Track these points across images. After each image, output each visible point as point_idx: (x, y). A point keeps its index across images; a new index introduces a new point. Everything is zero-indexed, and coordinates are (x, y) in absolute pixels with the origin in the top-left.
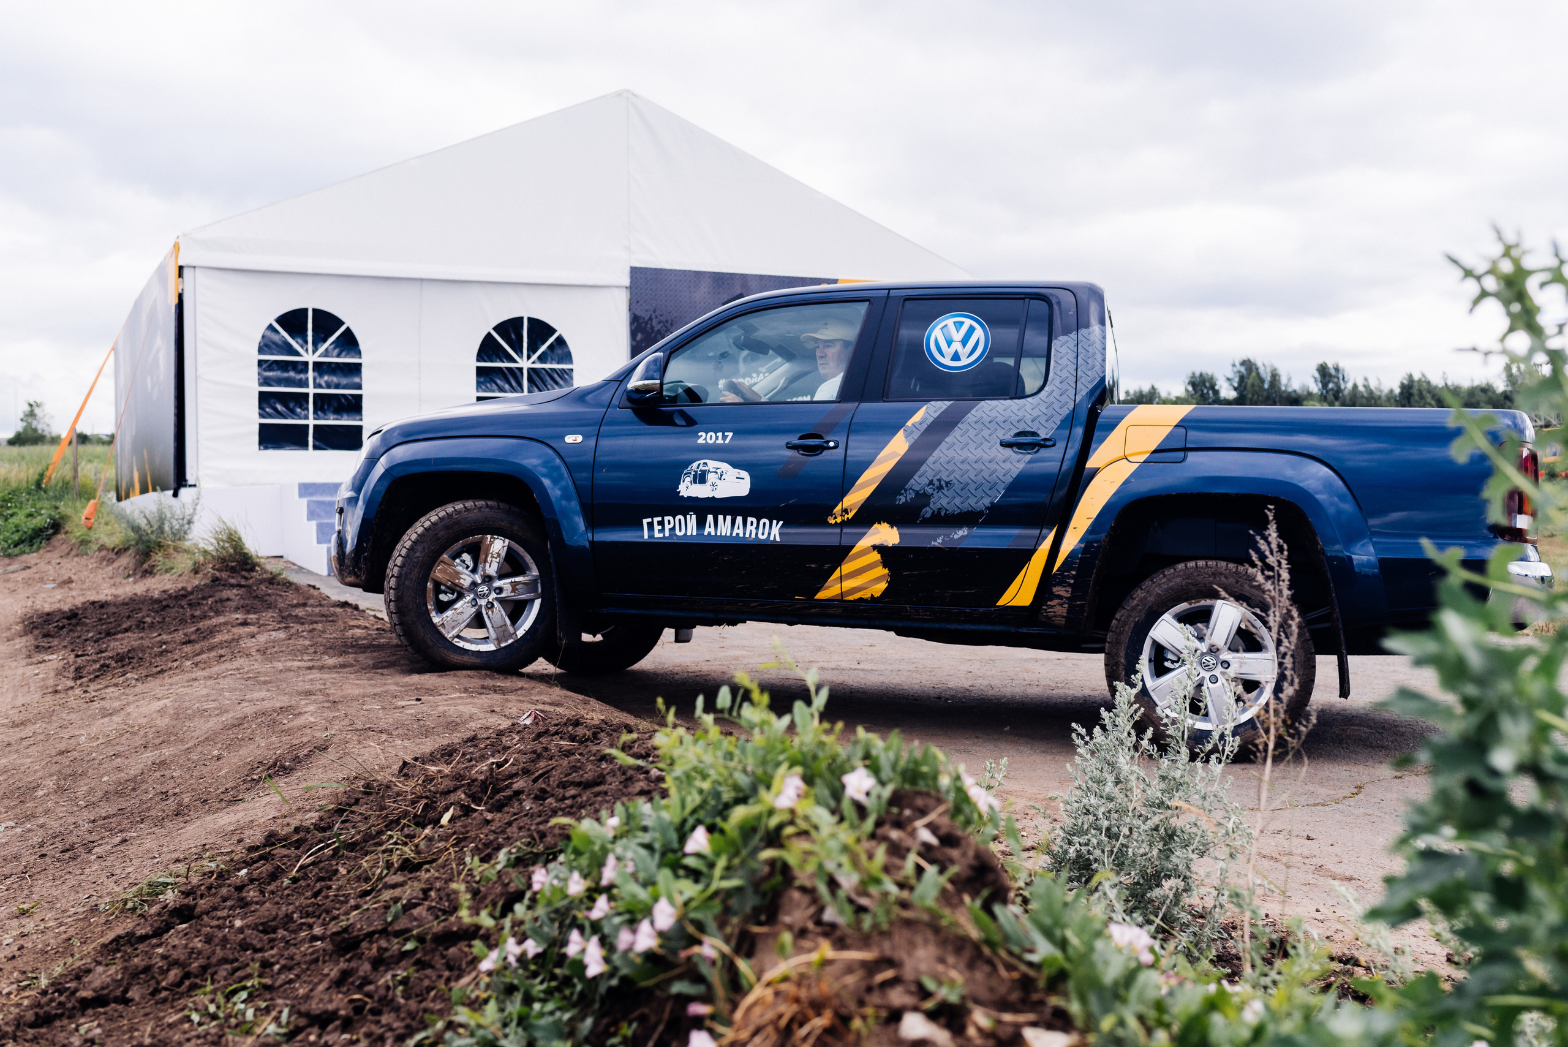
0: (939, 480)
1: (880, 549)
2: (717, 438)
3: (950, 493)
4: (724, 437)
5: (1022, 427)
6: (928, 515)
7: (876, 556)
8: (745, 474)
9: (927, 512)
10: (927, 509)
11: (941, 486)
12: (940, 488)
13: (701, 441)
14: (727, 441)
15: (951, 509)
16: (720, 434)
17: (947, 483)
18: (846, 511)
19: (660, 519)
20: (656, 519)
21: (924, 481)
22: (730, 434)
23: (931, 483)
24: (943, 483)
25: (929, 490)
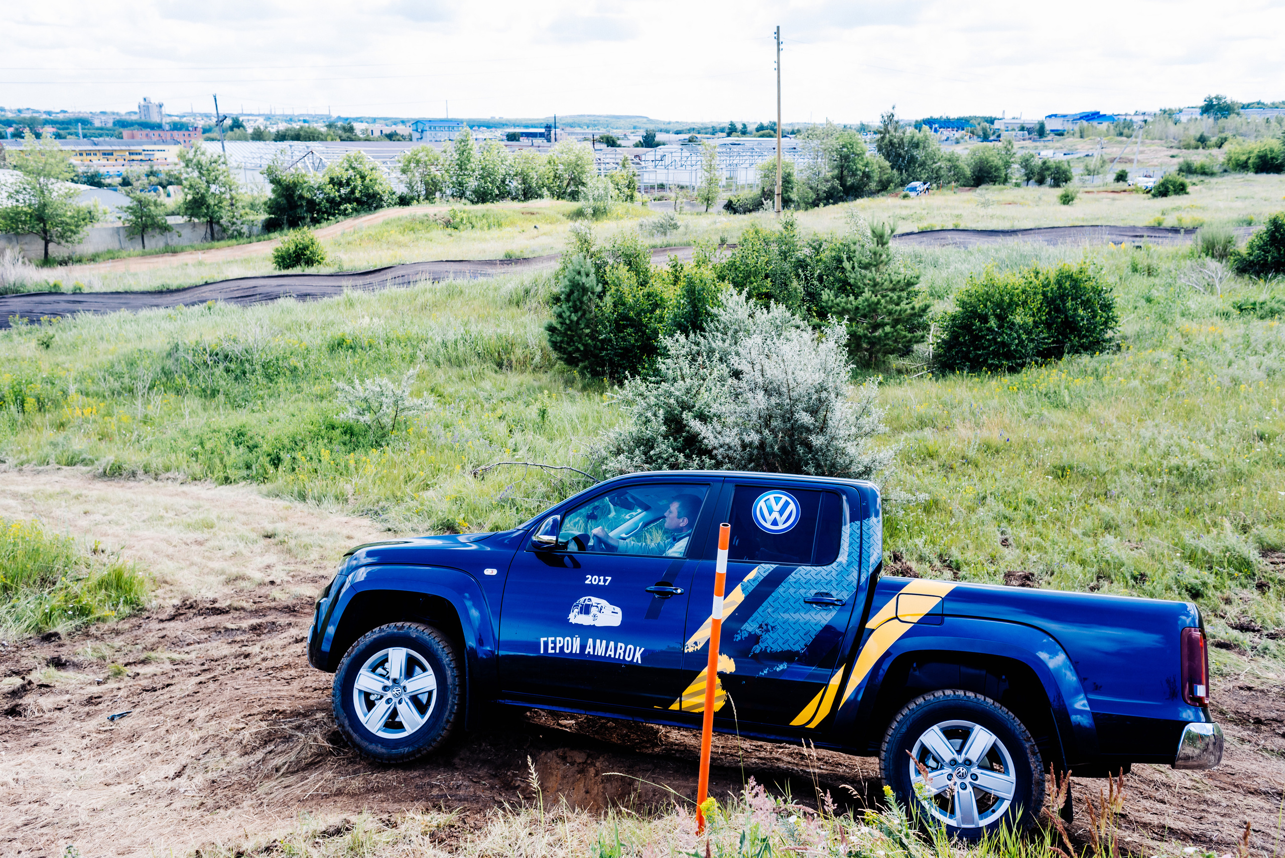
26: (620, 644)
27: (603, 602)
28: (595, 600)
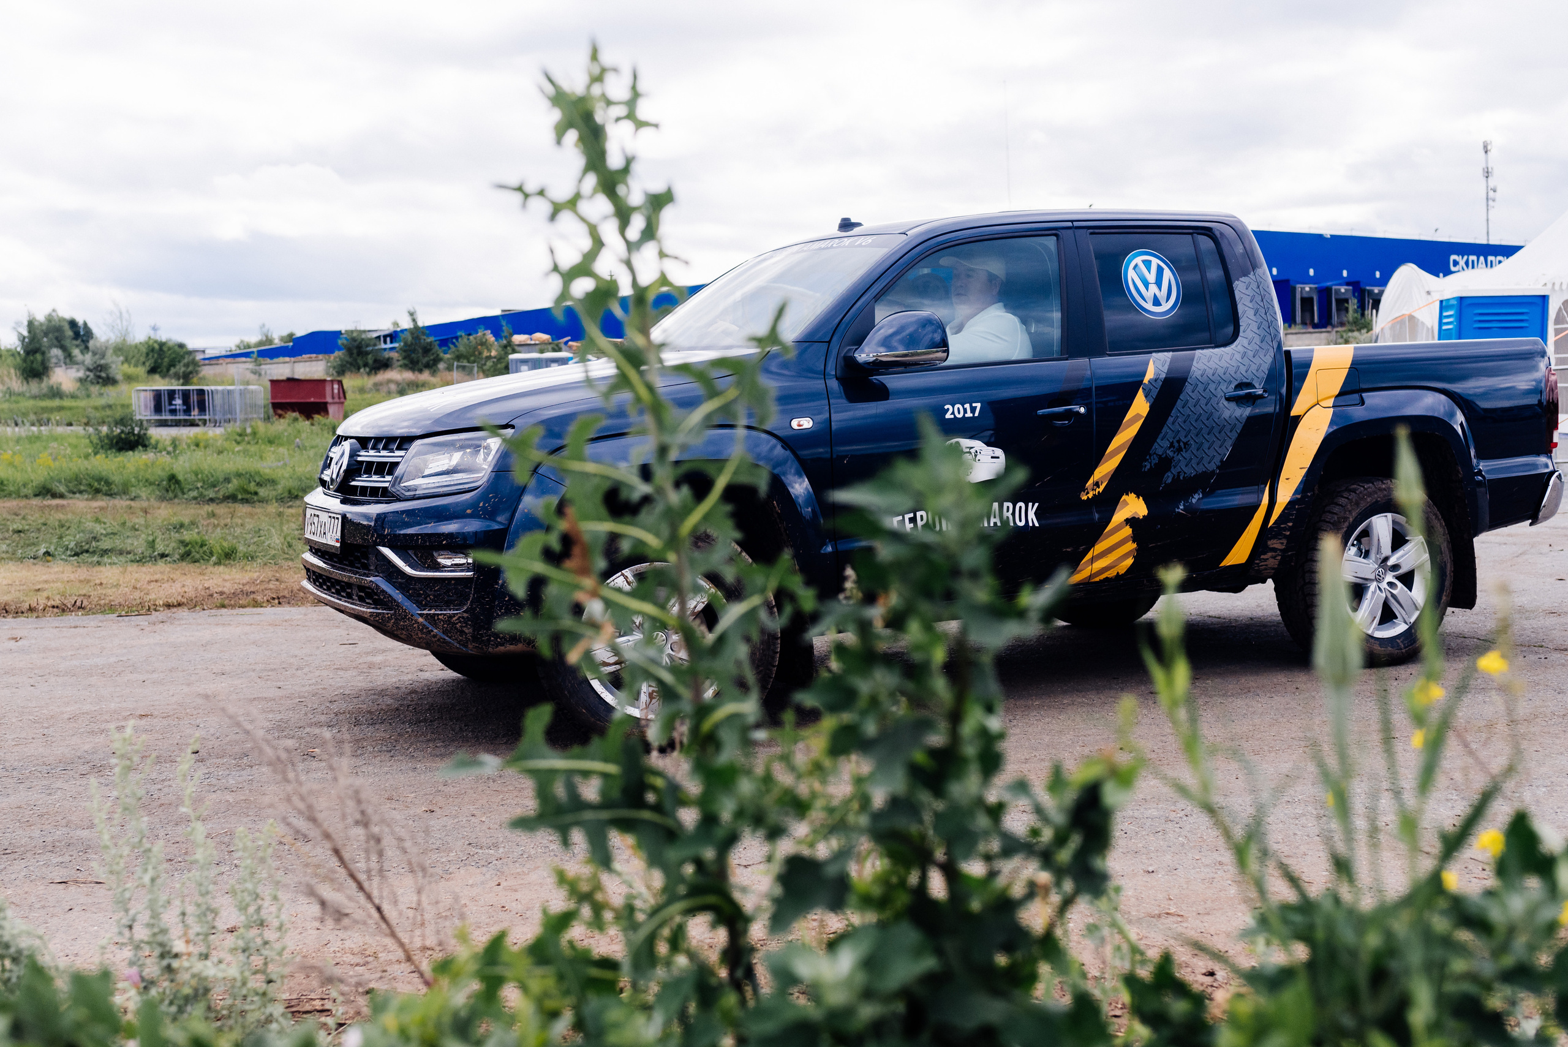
0: (1179, 441)
1: (1131, 522)
2: (965, 411)
3: (1187, 455)
4: (973, 410)
5: (1240, 378)
6: (1169, 481)
7: (1128, 531)
8: (999, 452)
9: (1168, 478)
10: (1169, 474)
11: (1180, 447)
12: (1179, 450)
13: (948, 416)
14: (977, 414)
15: (1190, 472)
16: (967, 406)
17: (1186, 444)
18: (1097, 484)
19: (912, 515)
20: (907, 517)
21: (1166, 444)
22: (978, 405)
23: (1172, 445)
24: (1182, 444)
25: (1170, 453)
26: (1006, 504)
27: (978, 444)
28: (965, 443)
